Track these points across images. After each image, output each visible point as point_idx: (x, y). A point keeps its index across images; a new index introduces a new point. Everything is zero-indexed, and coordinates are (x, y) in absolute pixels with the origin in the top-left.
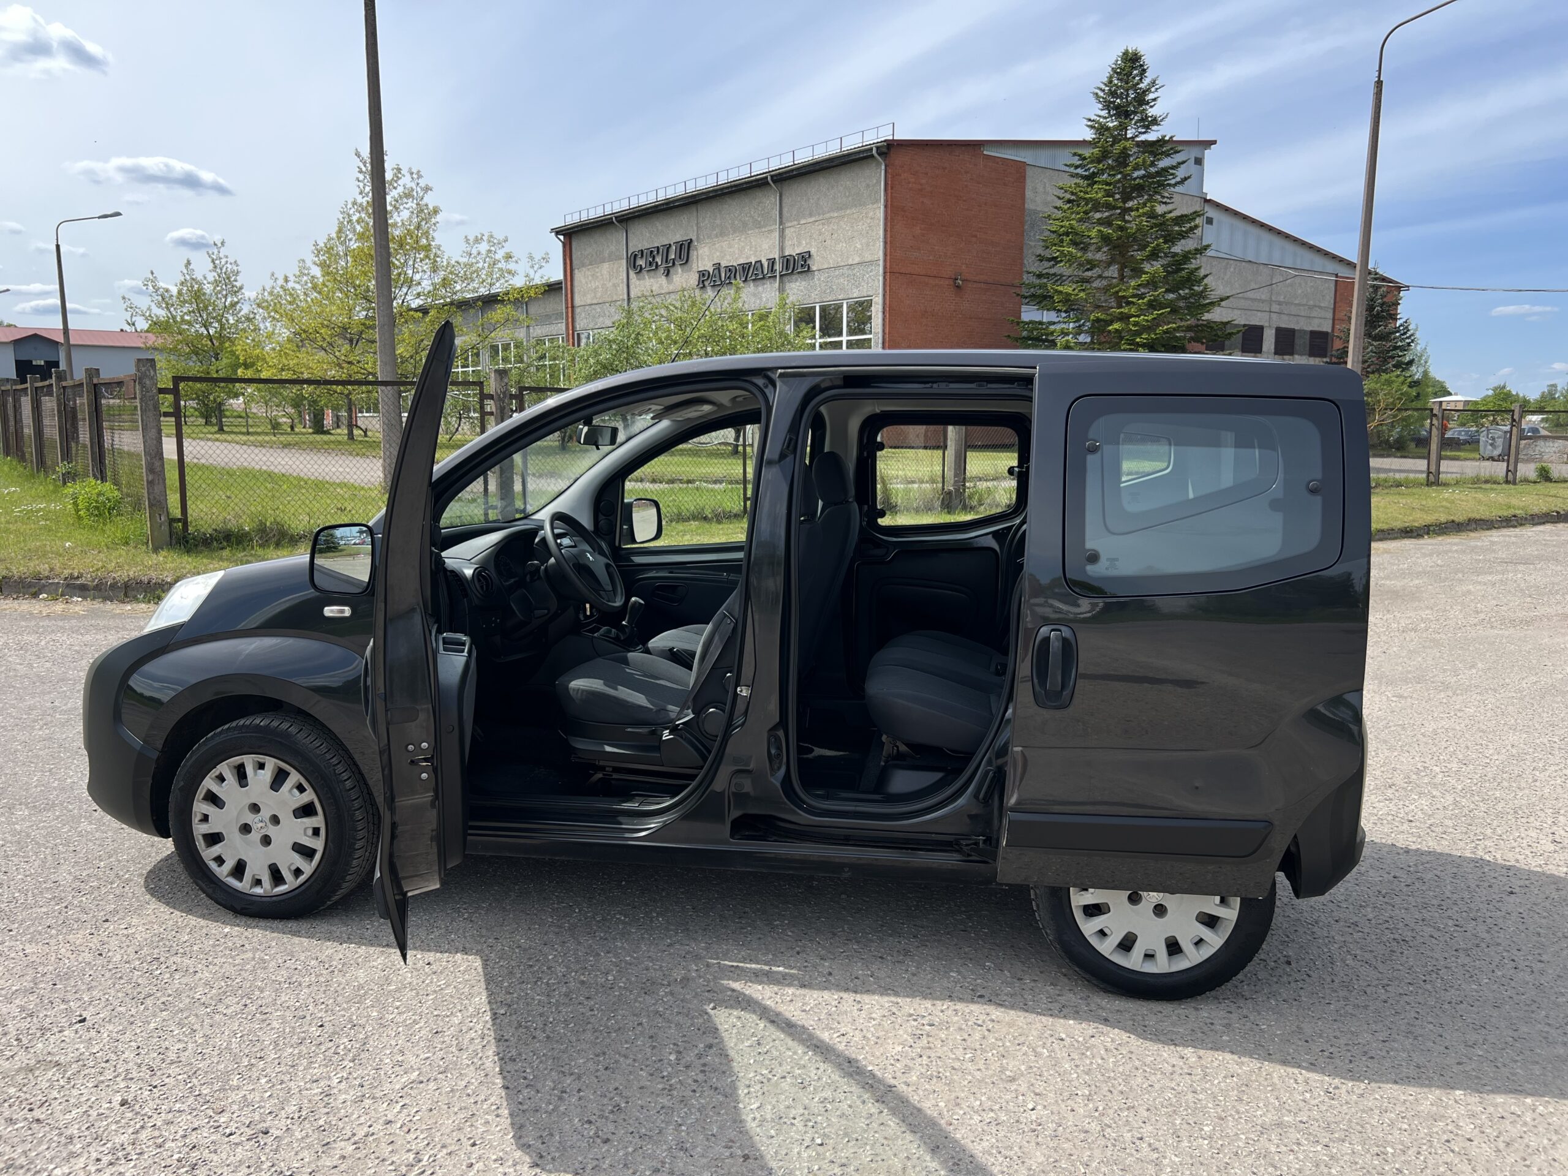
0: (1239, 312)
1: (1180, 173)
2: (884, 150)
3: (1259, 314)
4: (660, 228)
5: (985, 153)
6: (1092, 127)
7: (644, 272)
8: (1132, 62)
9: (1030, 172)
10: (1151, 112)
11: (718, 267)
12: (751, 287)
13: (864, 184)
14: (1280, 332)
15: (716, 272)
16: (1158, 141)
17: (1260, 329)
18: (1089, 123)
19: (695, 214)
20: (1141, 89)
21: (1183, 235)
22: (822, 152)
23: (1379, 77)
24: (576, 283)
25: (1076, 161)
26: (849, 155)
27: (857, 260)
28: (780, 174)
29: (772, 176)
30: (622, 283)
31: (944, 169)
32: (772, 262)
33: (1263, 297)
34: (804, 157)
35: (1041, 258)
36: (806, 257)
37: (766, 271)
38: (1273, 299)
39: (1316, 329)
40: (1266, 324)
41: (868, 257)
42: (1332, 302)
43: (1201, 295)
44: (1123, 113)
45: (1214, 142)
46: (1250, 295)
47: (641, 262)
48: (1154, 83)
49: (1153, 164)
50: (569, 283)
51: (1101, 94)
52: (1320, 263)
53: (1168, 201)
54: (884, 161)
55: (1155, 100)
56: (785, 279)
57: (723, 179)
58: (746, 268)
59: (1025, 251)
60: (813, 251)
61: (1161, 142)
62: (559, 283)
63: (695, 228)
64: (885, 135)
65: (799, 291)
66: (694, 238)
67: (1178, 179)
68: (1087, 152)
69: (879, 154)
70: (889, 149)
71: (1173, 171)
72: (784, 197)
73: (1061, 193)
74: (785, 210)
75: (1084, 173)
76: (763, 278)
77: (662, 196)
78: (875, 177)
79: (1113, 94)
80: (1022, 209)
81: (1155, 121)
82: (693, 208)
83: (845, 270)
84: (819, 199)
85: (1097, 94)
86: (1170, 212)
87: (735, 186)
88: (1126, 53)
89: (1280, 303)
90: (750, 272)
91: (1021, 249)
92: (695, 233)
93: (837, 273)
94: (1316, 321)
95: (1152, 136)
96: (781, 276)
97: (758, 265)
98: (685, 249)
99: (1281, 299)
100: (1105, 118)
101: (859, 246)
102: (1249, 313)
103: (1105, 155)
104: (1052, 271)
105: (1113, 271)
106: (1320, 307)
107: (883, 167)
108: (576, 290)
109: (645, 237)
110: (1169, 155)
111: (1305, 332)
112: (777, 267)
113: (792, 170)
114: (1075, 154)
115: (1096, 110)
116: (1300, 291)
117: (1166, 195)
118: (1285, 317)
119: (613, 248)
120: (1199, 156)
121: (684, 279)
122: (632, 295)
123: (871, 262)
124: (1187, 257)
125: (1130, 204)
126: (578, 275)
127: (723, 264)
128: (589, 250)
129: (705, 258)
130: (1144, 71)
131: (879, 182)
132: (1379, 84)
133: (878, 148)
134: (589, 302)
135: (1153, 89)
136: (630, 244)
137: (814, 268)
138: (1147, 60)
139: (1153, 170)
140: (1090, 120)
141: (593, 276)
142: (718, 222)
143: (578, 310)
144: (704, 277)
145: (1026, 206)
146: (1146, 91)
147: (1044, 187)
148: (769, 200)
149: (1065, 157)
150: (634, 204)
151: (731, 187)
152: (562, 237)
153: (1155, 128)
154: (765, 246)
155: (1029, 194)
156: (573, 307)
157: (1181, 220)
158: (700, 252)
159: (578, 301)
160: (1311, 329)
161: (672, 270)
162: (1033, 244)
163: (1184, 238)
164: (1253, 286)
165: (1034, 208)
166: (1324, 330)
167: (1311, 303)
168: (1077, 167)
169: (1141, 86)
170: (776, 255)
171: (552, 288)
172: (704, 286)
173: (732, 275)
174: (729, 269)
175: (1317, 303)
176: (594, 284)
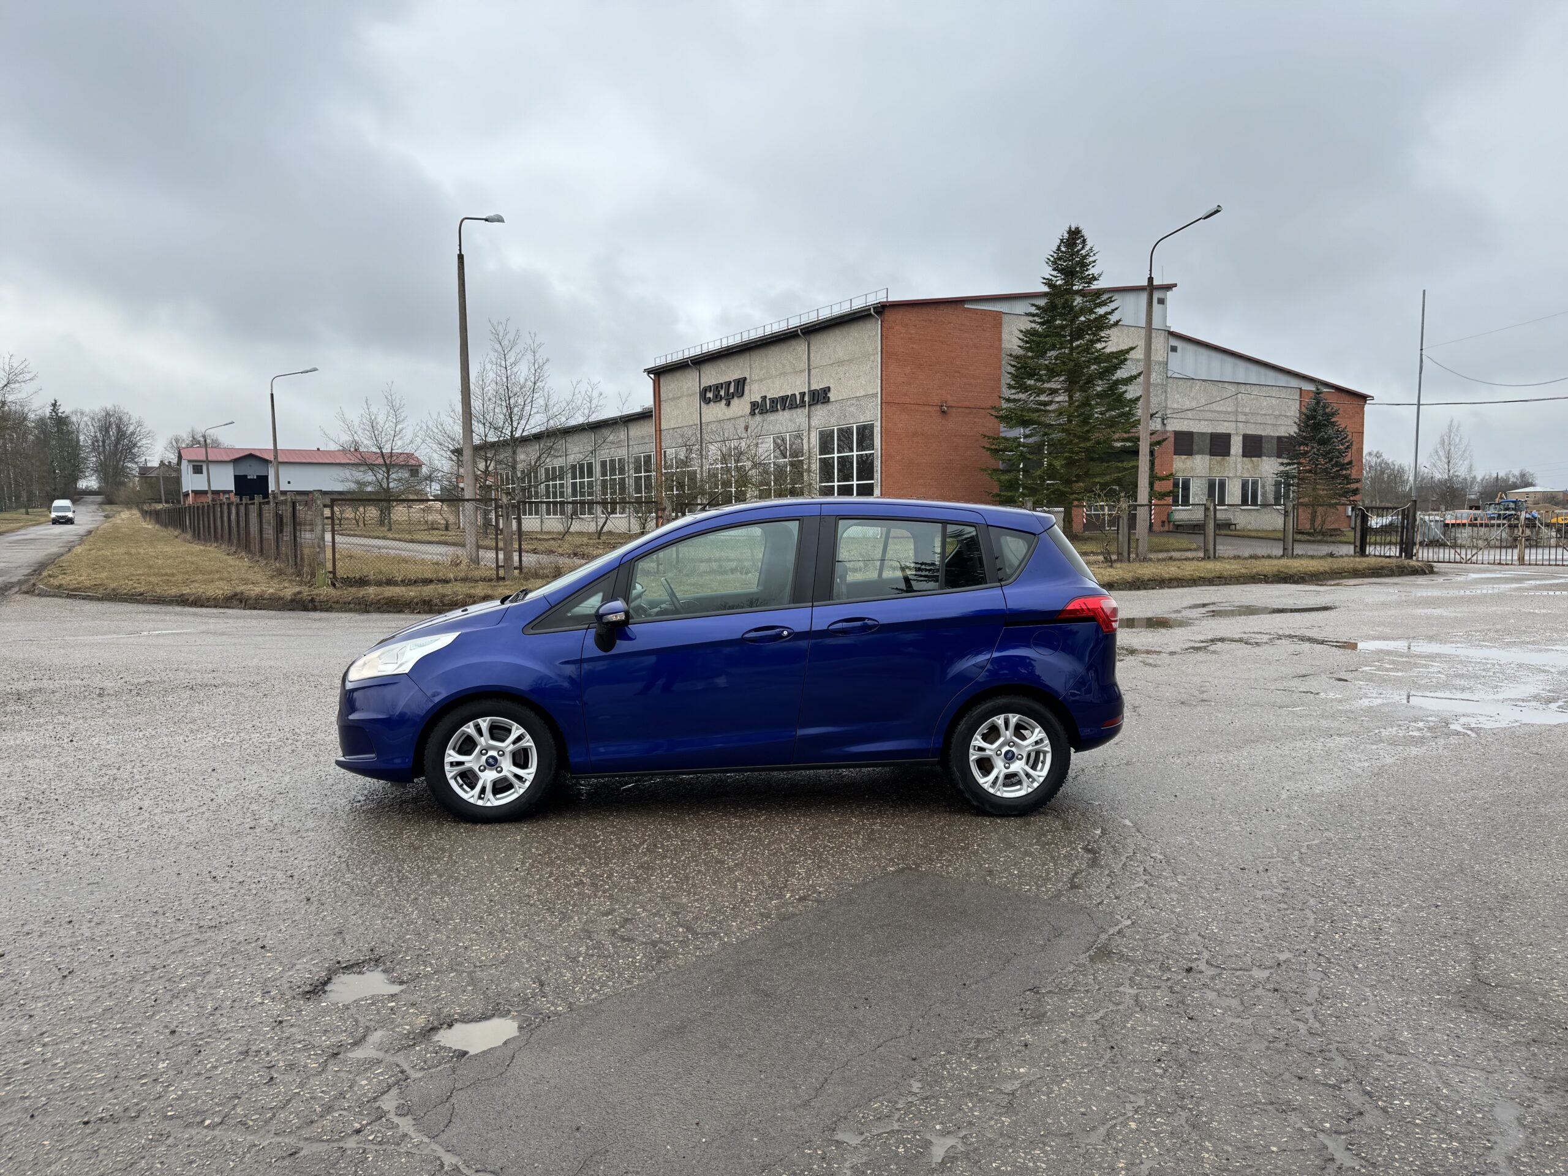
0: (1206, 423)
2: (880, 310)
3: (1226, 424)
4: (723, 368)
5: (966, 306)
7: (712, 403)
9: (1005, 318)
11: (764, 398)
12: (788, 413)
13: (867, 336)
14: (1247, 438)
15: (763, 402)
17: (1227, 437)
18: (1044, 280)
19: (748, 357)
20: (1082, 254)
22: (838, 310)
24: (662, 412)
26: (855, 313)
27: (863, 393)
28: (808, 327)
29: (802, 329)
30: (696, 411)
31: (931, 321)
32: (803, 394)
33: (1229, 410)
34: (825, 314)
36: (826, 390)
37: (798, 402)
38: (1239, 410)
39: (1282, 434)
40: (1233, 432)
41: (869, 391)
42: (1298, 410)
44: (1068, 273)
45: (1175, 285)
46: (1215, 407)
47: (710, 395)
50: (657, 412)
52: (1283, 380)
53: (1105, 340)
54: (880, 317)
56: (813, 408)
57: (769, 331)
58: (784, 399)
60: (832, 386)
62: (651, 411)
63: (748, 369)
64: (881, 298)
65: (822, 418)
66: (748, 377)
68: (1042, 303)
69: (876, 312)
70: (882, 309)
71: (1109, 317)
72: (810, 346)
73: (1022, 335)
74: (812, 355)
75: (1041, 320)
76: (797, 407)
77: (725, 344)
78: (874, 330)
79: (1061, 258)
80: (1000, 349)
82: (747, 354)
83: (854, 401)
84: (835, 346)
85: (1049, 259)
87: (776, 337)
88: (1069, 228)
89: (1246, 414)
90: (786, 403)
92: (748, 373)
93: (849, 403)
94: (1282, 428)
95: (1093, 288)
96: (809, 406)
97: (793, 397)
98: (741, 383)
99: (1247, 410)
101: (864, 383)
102: (1216, 423)
106: (1286, 416)
107: (879, 322)
108: (662, 417)
109: (713, 376)
110: (1107, 302)
111: (1272, 437)
112: (806, 399)
113: (815, 325)
114: (1033, 305)
116: (1265, 403)
118: (1251, 426)
119: (690, 384)
121: (740, 407)
122: (703, 421)
123: (872, 395)
126: (664, 405)
127: (768, 397)
128: (674, 385)
129: (754, 393)
130: (1084, 241)
131: (877, 334)
133: (875, 308)
134: (673, 426)
136: (702, 381)
137: (832, 399)
139: (1095, 315)
140: (1043, 278)
141: (675, 406)
142: (765, 364)
143: (663, 433)
144: (754, 405)
145: (1003, 346)
146: (1084, 257)
148: (800, 348)
150: (705, 350)
151: (772, 337)
152: (652, 376)
153: (1095, 282)
154: (798, 383)
155: (1005, 336)
156: (660, 430)
157: (1113, 355)
158: (753, 387)
159: (664, 425)
160: (1278, 434)
161: (732, 402)
163: (1117, 369)
166: (1291, 435)
167: (1277, 413)
168: (1034, 315)
169: (1083, 252)
170: (806, 391)
171: (644, 416)
172: (755, 414)
173: (774, 405)
174: (772, 400)
175: (1283, 413)
176: (675, 413)
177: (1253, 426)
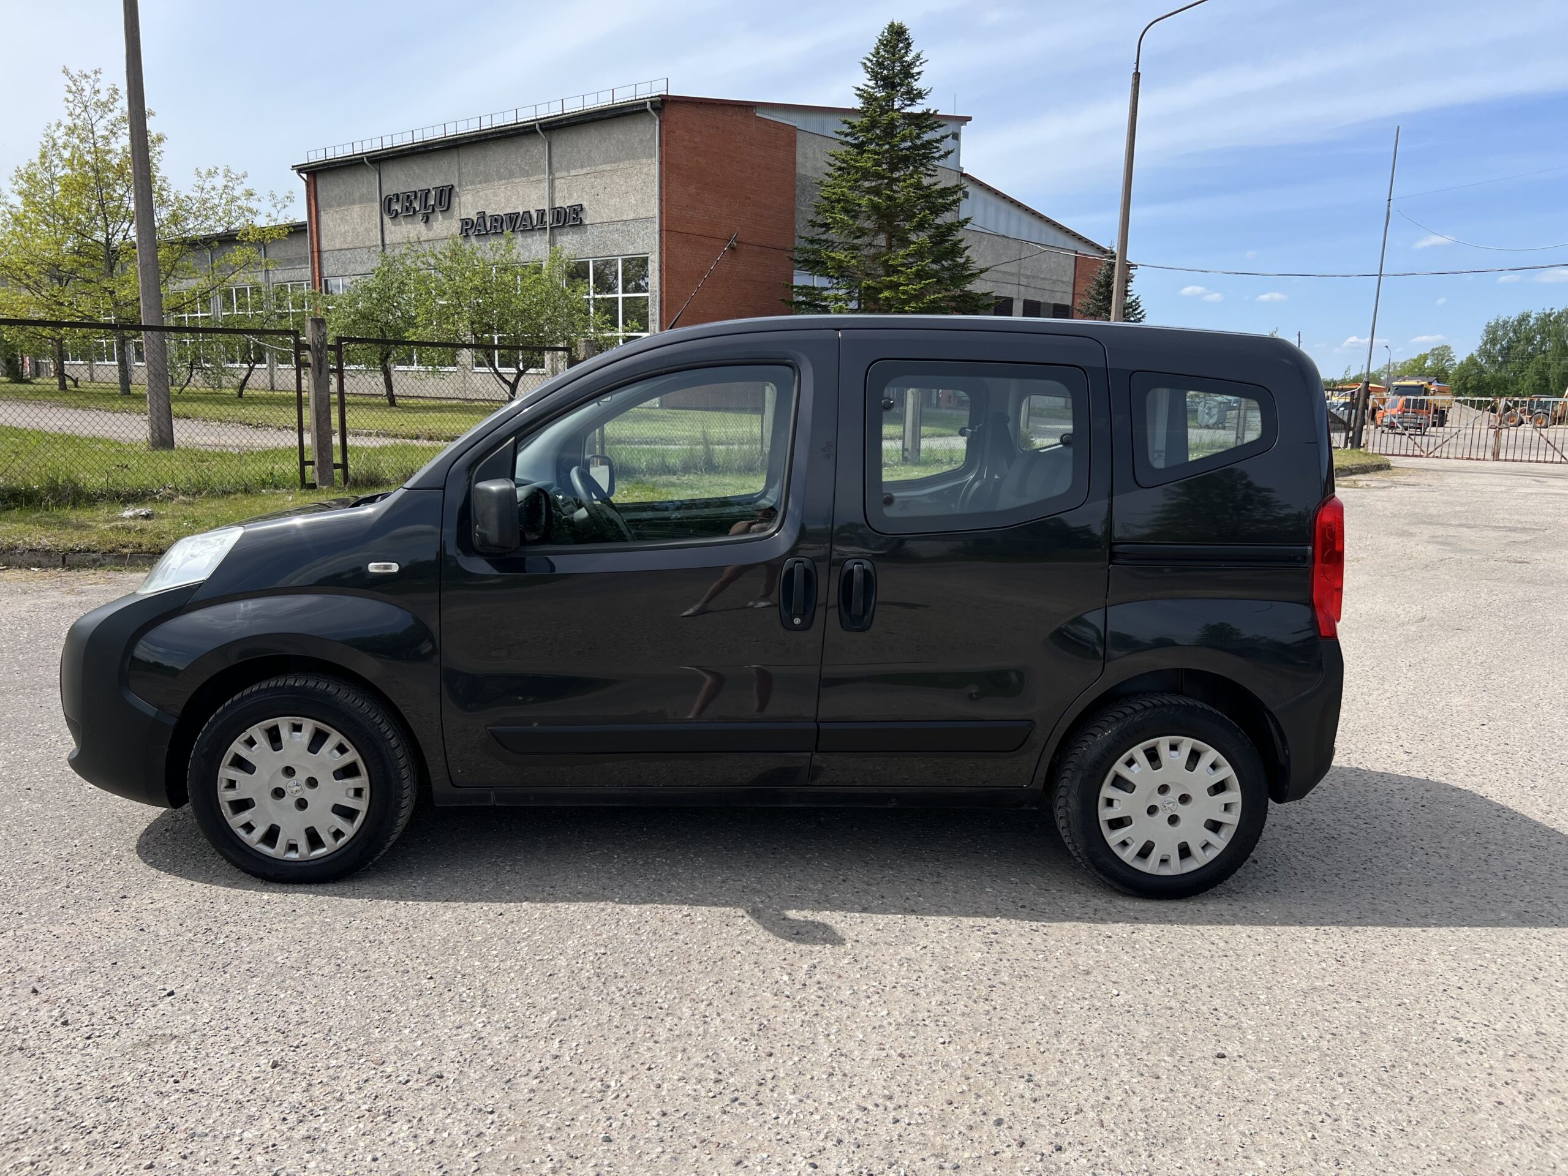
1: (944, 147)
2: (659, 105)
3: (1009, 286)
4: (417, 171)
5: (757, 115)
6: (860, 96)
7: (400, 217)
8: (897, 37)
9: (799, 136)
10: (917, 85)
11: (482, 215)
12: (519, 239)
13: (639, 138)
14: (1026, 302)
15: (481, 220)
16: (923, 114)
17: (1012, 300)
18: (858, 92)
19: (456, 159)
20: (906, 62)
21: (947, 208)
22: (593, 103)
23: (1137, 68)
24: (322, 226)
25: (845, 129)
26: (622, 108)
27: (632, 216)
28: (549, 123)
29: (540, 125)
30: (376, 227)
31: (718, 128)
32: (541, 213)
33: (1013, 270)
34: (574, 106)
35: (814, 224)
36: (578, 210)
37: (535, 223)
38: (1022, 272)
39: (1058, 302)
40: (1015, 297)
41: (643, 213)
42: (1073, 277)
43: (964, 266)
44: (889, 84)
45: (970, 119)
46: (1002, 268)
47: (397, 207)
48: (918, 57)
49: (918, 137)
50: (314, 226)
51: (869, 64)
52: (1062, 240)
53: (932, 173)
54: (659, 116)
55: (919, 73)
56: (556, 231)
57: (486, 125)
58: (513, 218)
59: (796, 216)
60: (585, 204)
61: (926, 115)
62: (303, 225)
63: (457, 174)
64: (659, 90)
65: (570, 244)
66: (455, 184)
67: (942, 153)
68: (856, 121)
69: (653, 109)
70: (664, 104)
71: (938, 145)
72: (553, 147)
73: (832, 160)
74: (555, 160)
75: (854, 142)
76: (533, 229)
77: (418, 138)
78: (650, 131)
79: (880, 64)
80: (793, 173)
81: (920, 95)
82: (454, 153)
83: (619, 226)
84: (590, 151)
85: (865, 64)
86: (935, 184)
87: (500, 132)
88: (892, 26)
89: (1027, 277)
90: (518, 223)
91: (793, 213)
92: (457, 179)
93: (611, 228)
94: (1058, 294)
95: (917, 109)
96: (551, 228)
97: (527, 215)
98: (446, 197)
99: (1029, 273)
100: (873, 88)
101: (633, 202)
102: (1001, 285)
103: (874, 124)
104: (823, 237)
105: (881, 240)
106: (1062, 282)
107: (657, 123)
108: (323, 233)
109: (400, 181)
110: (933, 129)
111: (1049, 304)
112: (548, 219)
113: (562, 120)
114: (845, 122)
115: (863, 80)
116: (1045, 266)
117: (931, 167)
118: (1031, 291)
119: (365, 190)
120: (956, 131)
121: (445, 227)
122: (387, 242)
123: (646, 219)
124: (951, 228)
125: (896, 175)
126: (324, 218)
127: (489, 213)
128: (337, 191)
129: (468, 205)
130: (909, 44)
131: (653, 137)
132: (1137, 75)
133: (652, 102)
134: (338, 246)
135: (918, 63)
136: (384, 188)
137: (586, 222)
138: (911, 33)
139: (918, 142)
140: (858, 89)
141: (341, 219)
142: (482, 168)
143: (325, 256)
144: (466, 224)
145: (800, 170)
146: (911, 65)
147: (814, 153)
148: (537, 149)
149: (834, 126)
150: (387, 144)
151: (496, 133)
152: (305, 176)
153: (919, 101)
154: (534, 197)
155: (799, 159)
156: (319, 251)
157: (945, 193)
158: (463, 199)
159: (325, 245)
160: (1054, 302)
161: (431, 217)
162: (803, 209)
163: (947, 210)
164: (1005, 260)
165: (804, 173)
166: (1066, 303)
167: (1054, 278)
168: (846, 135)
169: (906, 59)
170: (546, 206)
171: (297, 230)
172: (467, 235)
173: (499, 225)
174: (495, 219)
175: (1060, 278)
176: (343, 228)
177: (1033, 291)
